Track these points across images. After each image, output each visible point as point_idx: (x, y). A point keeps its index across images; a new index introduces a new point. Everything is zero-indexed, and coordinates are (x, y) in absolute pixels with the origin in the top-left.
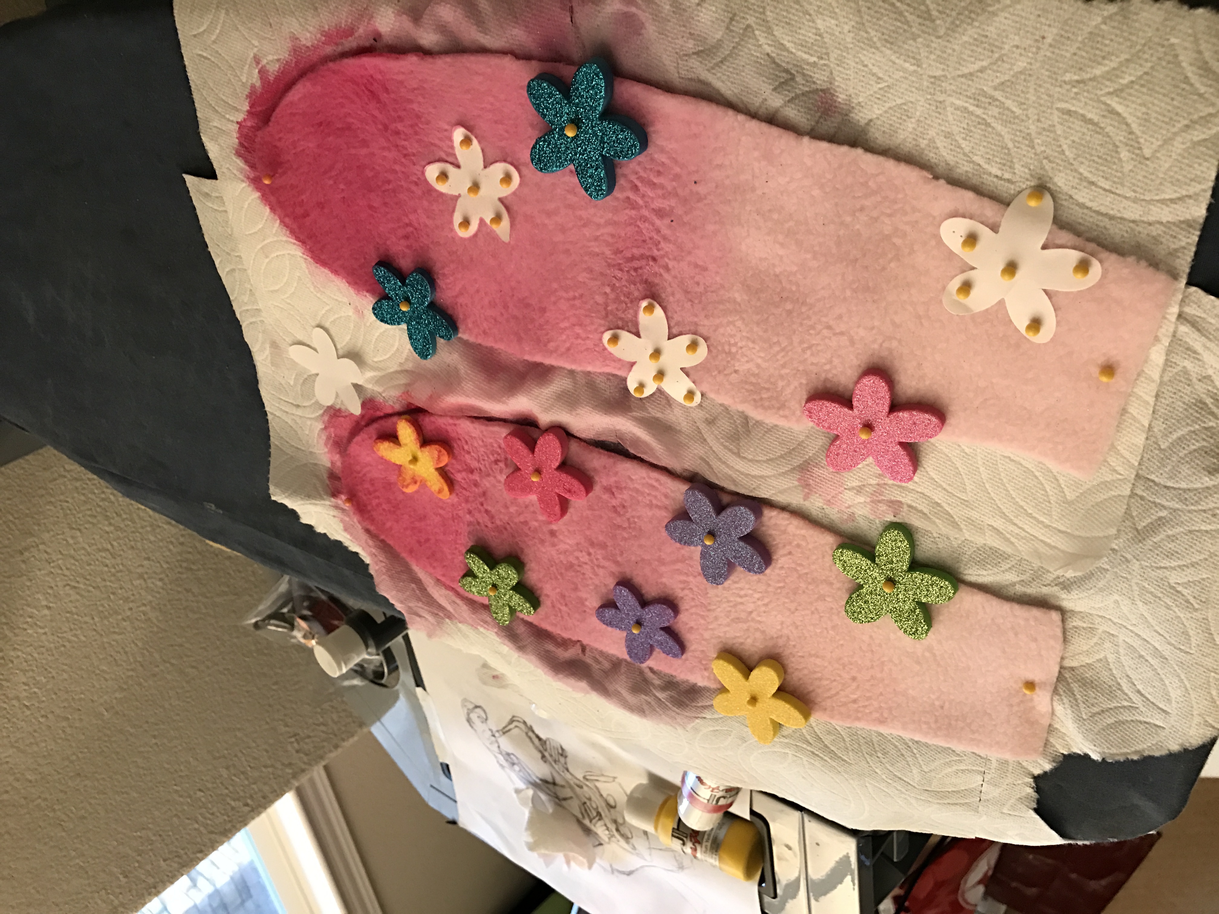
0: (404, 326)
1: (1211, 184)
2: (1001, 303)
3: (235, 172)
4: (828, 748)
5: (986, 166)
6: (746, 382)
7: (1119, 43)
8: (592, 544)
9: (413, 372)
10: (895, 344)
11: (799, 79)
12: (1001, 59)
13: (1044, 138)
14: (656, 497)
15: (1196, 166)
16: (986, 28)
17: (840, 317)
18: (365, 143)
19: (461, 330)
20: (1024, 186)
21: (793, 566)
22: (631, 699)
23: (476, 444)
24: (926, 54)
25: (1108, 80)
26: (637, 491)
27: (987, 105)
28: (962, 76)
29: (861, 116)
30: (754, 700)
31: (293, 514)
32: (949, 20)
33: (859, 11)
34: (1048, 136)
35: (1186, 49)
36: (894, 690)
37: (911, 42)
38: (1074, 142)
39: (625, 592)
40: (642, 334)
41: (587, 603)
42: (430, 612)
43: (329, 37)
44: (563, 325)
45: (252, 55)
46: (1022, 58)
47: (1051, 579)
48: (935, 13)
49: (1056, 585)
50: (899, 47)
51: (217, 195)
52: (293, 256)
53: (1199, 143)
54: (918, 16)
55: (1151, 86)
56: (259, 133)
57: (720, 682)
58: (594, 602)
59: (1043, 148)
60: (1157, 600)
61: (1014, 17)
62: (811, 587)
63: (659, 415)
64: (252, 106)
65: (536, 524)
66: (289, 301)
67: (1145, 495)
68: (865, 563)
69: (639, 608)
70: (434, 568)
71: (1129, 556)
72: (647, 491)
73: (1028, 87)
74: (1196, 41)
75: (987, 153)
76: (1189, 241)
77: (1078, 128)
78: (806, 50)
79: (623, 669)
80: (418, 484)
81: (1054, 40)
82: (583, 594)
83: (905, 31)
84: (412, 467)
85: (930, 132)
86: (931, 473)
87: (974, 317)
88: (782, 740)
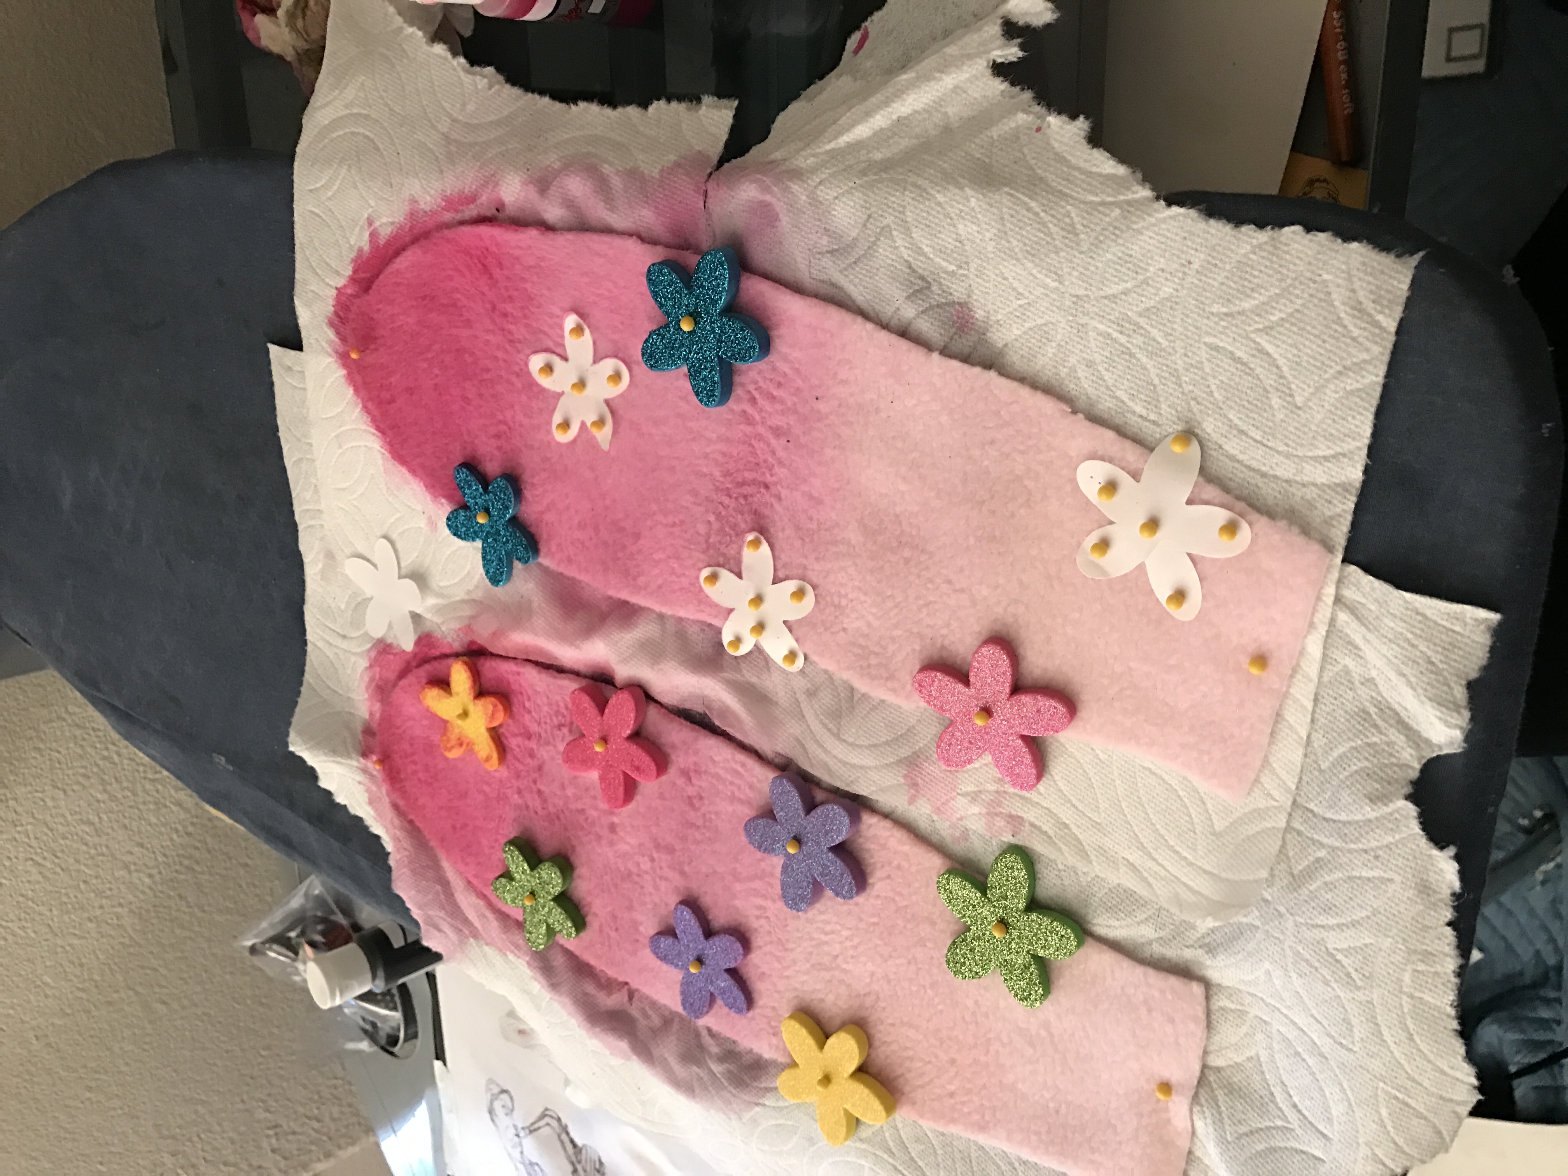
0: (478, 544)
1: (1367, 442)
2: (1141, 568)
3: (324, 344)
4: (916, 1162)
5: (1130, 403)
6: (854, 644)
7: (1269, 276)
8: (658, 847)
9: (481, 602)
10: (1021, 609)
11: (935, 288)
12: (1145, 282)
13: (1191, 375)
14: (739, 788)
15: (1350, 418)
16: (1130, 245)
17: (962, 570)
18: (468, 324)
19: (542, 554)
20: (1171, 430)
21: (891, 894)
22: (679, 1069)
23: (539, 702)
24: (1068, 270)
25: (1258, 315)
26: (718, 777)
27: (1131, 333)
28: (1106, 298)
29: (999, 337)
30: (826, 1080)
31: (312, 774)
32: (1094, 234)
33: (1002, 219)
34: (1195, 374)
35: (1338, 286)
36: (1001, 1082)
37: (1053, 255)
38: (1222, 382)
39: (687, 914)
40: (744, 575)
41: (642, 929)
42: (452, 926)
43: (451, 203)
44: (656, 556)
45: (366, 215)
46: (1169, 283)
47: (1194, 938)
48: (1079, 226)
49: (1200, 947)
50: (1041, 260)
51: (299, 369)
52: (370, 449)
53: (1352, 392)
54: (1063, 229)
55: (1302, 325)
56: (357, 301)
57: (790, 1056)
58: (649, 928)
59: (1191, 388)
60: (1313, 970)
61: (1159, 238)
62: (909, 926)
63: (754, 680)
64: (355, 271)
65: (595, 814)
66: (355, 503)
67: (1302, 829)
68: (974, 895)
69: (702, 938)
70: (467, 864)
71: (1282, 909)
72: (729, 777)
73: (1174, 316)
74: (1349, 278)
75: (1132, 388)
76: (1345, 507)
77: (1227, 367)
78: (945, 256)
79: (676, 1027)
80: (464, 746)
81: (1202, 266)
82: (639, 917)
83: (1048, 243)
84: (459, 722)
85: (1071, 359)
86: (1060, 784)
87: (1111, 582)
88: (858, 1144)
